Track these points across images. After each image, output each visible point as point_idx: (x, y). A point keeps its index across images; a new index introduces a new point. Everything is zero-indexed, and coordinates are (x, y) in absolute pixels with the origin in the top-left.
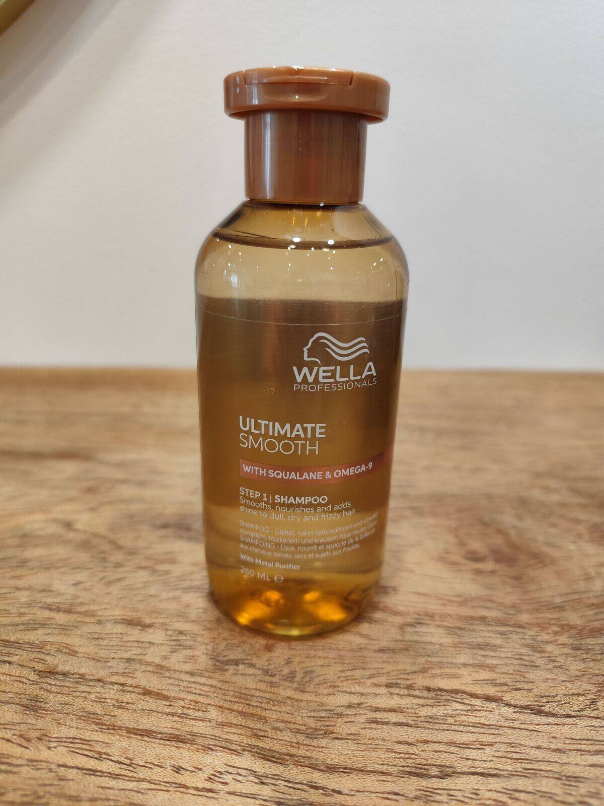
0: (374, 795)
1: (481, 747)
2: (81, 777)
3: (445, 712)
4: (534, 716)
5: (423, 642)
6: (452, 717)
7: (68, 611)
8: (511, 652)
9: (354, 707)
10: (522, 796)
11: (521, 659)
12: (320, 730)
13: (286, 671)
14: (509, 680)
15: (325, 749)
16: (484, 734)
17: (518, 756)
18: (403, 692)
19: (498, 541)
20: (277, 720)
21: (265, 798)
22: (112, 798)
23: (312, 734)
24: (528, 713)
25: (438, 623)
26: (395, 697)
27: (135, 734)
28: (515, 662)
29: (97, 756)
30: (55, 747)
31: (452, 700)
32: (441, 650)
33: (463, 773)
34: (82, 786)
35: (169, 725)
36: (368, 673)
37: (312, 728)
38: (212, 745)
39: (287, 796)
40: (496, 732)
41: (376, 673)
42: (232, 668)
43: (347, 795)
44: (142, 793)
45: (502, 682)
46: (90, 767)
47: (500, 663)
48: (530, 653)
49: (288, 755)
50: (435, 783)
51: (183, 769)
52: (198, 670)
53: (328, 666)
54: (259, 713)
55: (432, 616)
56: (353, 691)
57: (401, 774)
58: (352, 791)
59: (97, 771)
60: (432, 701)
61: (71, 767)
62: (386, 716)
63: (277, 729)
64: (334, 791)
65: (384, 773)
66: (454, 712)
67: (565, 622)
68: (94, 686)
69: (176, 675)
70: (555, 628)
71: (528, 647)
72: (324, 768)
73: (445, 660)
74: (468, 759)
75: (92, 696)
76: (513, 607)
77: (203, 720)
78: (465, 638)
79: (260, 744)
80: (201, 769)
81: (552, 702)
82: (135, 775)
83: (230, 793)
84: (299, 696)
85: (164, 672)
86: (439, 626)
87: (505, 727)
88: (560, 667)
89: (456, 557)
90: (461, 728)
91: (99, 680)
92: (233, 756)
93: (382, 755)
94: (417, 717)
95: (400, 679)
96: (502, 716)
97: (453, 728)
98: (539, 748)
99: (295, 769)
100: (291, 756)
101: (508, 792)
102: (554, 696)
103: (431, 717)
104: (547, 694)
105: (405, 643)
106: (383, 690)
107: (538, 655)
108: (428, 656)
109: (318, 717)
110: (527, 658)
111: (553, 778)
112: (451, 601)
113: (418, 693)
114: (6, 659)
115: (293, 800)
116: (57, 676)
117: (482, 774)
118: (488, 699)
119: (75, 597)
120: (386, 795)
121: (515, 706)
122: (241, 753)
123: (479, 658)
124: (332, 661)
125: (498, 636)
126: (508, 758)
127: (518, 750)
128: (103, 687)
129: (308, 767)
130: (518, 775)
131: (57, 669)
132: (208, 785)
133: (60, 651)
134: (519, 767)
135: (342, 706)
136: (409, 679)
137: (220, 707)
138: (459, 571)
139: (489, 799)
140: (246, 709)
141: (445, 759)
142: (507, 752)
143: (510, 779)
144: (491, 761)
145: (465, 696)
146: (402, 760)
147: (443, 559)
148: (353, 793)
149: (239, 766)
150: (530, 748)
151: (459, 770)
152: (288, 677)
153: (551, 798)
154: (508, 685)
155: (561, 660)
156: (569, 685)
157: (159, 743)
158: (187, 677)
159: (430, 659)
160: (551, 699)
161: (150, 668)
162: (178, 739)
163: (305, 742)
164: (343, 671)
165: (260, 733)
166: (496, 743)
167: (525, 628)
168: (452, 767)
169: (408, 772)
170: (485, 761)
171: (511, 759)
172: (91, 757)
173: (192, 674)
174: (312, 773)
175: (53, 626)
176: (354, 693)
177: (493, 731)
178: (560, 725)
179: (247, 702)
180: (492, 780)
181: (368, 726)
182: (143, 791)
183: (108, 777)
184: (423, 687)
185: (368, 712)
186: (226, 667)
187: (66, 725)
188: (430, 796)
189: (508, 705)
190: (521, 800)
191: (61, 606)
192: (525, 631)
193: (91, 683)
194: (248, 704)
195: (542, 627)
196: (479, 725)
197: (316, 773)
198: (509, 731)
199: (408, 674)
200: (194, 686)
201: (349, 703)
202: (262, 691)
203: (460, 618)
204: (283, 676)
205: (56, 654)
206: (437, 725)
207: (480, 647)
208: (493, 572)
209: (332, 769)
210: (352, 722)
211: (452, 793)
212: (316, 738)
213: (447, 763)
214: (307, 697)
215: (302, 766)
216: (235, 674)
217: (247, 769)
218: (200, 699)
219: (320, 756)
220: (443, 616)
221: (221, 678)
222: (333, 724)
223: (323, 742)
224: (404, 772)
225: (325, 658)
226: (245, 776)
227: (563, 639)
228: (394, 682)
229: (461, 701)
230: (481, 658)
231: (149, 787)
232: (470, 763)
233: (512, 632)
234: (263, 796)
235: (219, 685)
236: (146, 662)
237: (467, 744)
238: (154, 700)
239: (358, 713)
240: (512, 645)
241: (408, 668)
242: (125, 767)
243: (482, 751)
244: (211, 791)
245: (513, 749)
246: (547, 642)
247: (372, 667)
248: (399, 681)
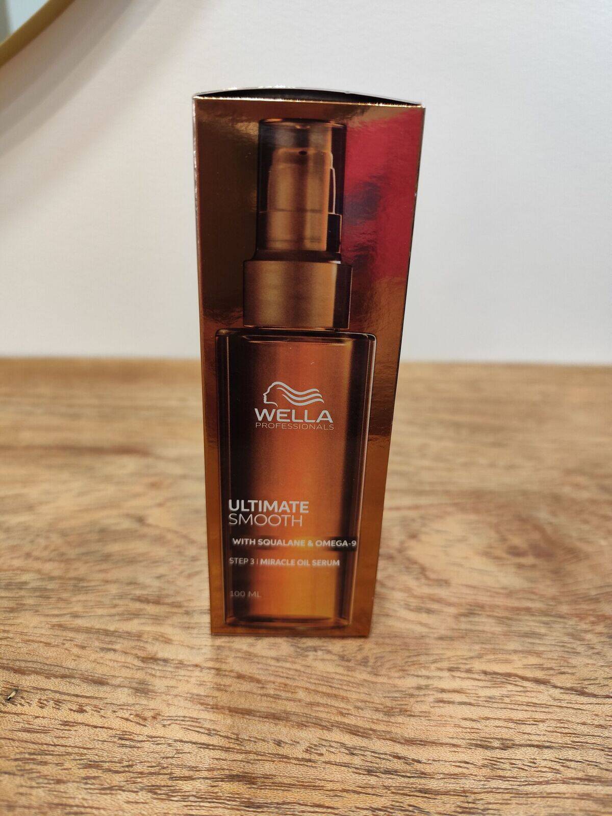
0: (447, 763)
1: (535, 723)
2: (197, 750)
3: (501, 693)
4: (578, 696)
5: (475, 631)
6: (507, 697)
7: (157, 602)
8: (555, 640)
9: (422, 688)
10: (572, 764)
11: (563, 646)
12: (396, 708)
13: (359, 657)
14: (554, 665)
15: (401, 725)
16: (536, 711)
17: (567, 731)
18: (463, 675)
19: (536, 536)
20: (358, 700)
21: (357, 766)
22: (226, 767)
23: (389, 712)
24: (573, 694)
25: (488, 613)
26: (458, 680)
27: (236, 712)
28: (558, 649)
29: (206, 732)
30: (169, 725)
31: (507, 683)
32: (493, 637)
33: (521, 745)
34: (198, 758)
35: (265, 704)
36: (431, 658)
37: (389, 707)
38: (305, 722)
39: (375, 765)
40: (547, 710)
41: (438, 658)
42: (311, 654)
43: (426, 763)
44: (252, 764)
45: (549, 666)
46: (203, 742)
47: (545, 650)
48: (571, 640)
49: (371, 730)
50: (498, 754)
51: (283, 742)
52: (283, 656)
53: (396, 652)
54: (342, 694)
55: (482, 607)
56: (420, 673)
57: (469, 746)
58: (429, 760)
59: (209, 745)
60: (489, 683)
61: (187, 742)
62: (451, 697)
63: (358, 708)
64: (413, 760)
65: (454, 745)
66: (509, 693)
67: (600, 613)
68: (193, 671)
69: (264, 661)
70: (593, 619)
71: (569, 635)
72: (403, 741)
73: (497, 647)
74: (524, 733)
75: (193, 680)
76: (554, 598)
77: (294, 700)
78: (513, 627)
79: (346, 721)
80: (298, 743)
81: (592, 684)
82: (243, 748)
83: (326, 763)
84: (373, 679)
85: (252, 658)
86: (489, 616)
87: (554, 706)
88: (598, 653)
89: (499, 552)
90: (516, 706)
91: (196, 666)
92: (324, 731)
93: (451, 730)
94: (477, 697)
95: (460, 663)
96: (551, 696)
97: (509, 706)
98: (584, 724)
99: (378, 742)
100: (374, 731)
101: (561, 761)
102: (594, 680)
103: (490, 698)
104: (588, 677)
105: (461, 631)
106: (446, 674)
107: (579, 643)
108: (483, 643)
109: (393, 697)
110: (569, 645)
111: (598, 749)
112: (497, 593)
113: (476, 676)
114: (110, 646)
115: (380, 768)
116: (159, 662)
117: (538, 746)
118: (538, 681)
119: (161, 589)
120: (458, 764)
121: (561, 688)
122: (331, 729)
123: (526, 645)
124: (398, 648)
125: (542, 625)
126: (558, 732)
127: (566, 726)
128: (201, 671)
129: (389, 740)
130: (568, 747)
131: (157, 655)
132: (307, 756)
133: (157, 639)
134: (568, 740)
135: (412, 688)
136: (467, 664)
137: (306, 689)
138: (503, 565)
139: (545, 767)
140: (329, 691)
141: (505, 734)
142: (557, 727)
143: (561, 751)
144: (544, 735)
145: (517, 679)
146: (469, 734)
147: (487, 554)
148: (430, 762)
149: (330, 740)
150: (576, 725)
151: (518, 743)
152: (362, 662)
153: (597, 766)
154: (554, 669)
155: (599, 647)
156: (607, 669)
157: (259, 720)
158: (273, 662)
159: (484, 646)
160: (592, 682)
161: (239, 655)
162: (275, 717)
163: (384, 719)
164: (409, 657)
165: (344, 711)
166: (547, 719)
167: (565, 618)
168: (512, 740)
169: (474, 744)
170: (539, 735)
171: (561, 733)
172: (202, 733)
173: (278, 660)
174: (394, 746)
175: (146, 617)
176: (421, 676)
177: (544, 710)
178: (601, 704)
179: (330, 684)
180: (546, 751)
181: (436, 705)
182: (252, 762)
183: (220, 750)
184: (480, 670)
185: (435, 693)
186: (306, 653)
187: (174, 705)
188: (495, 765)
189: (555, 687)
190: (572, 768)
191: (150, 598)
192: (566, 621)
193: (190, 668)
194: (330, 686)
195: (581, 617)
196: (532, 704)
197: (397, 745)
198: (558, 710)
199: (466, 659)
200: (280, 670)
201: (418, 685)
202: (340, 674)
203: (507, 609)
204: (357, 661)
205: (154, 642)
206: (496, 704)
207: (527, 635)
208: (533, 567)
209: (410, 742)
210: (422, 701)
211: (513, 761)
212: (393, 715)
213: (507, 737)
214: (380, 680)
215: (384, 739)
216: (315, 659)
217: (338, 742)
218: (288, 682)
219: (399, 731)
220: (493, 607)
221: (304, 663)
222: (406, 703)
223: (400, 719)
224: (471, 744)
225: (392, 645)
226: (337, 748)
227: (600, 628)
228: (455, 666)
229: (514, 683)
230: (529, 646)
231: (256, 758)
232: (526, 736)
233: (554, 622)
234: (354, 764)
235: (302, 669)
236: (235, 649)
237: (522, 721)
238: (248, 683)
239: (427, 693)
240: (555, 634)
241: (465, 653)
242: (233, 741)
243: (535, 726)
244: (310, 760)
245: (562, 725)
246: (586, 631)
247: (434, 653)
248: (459, 666)
